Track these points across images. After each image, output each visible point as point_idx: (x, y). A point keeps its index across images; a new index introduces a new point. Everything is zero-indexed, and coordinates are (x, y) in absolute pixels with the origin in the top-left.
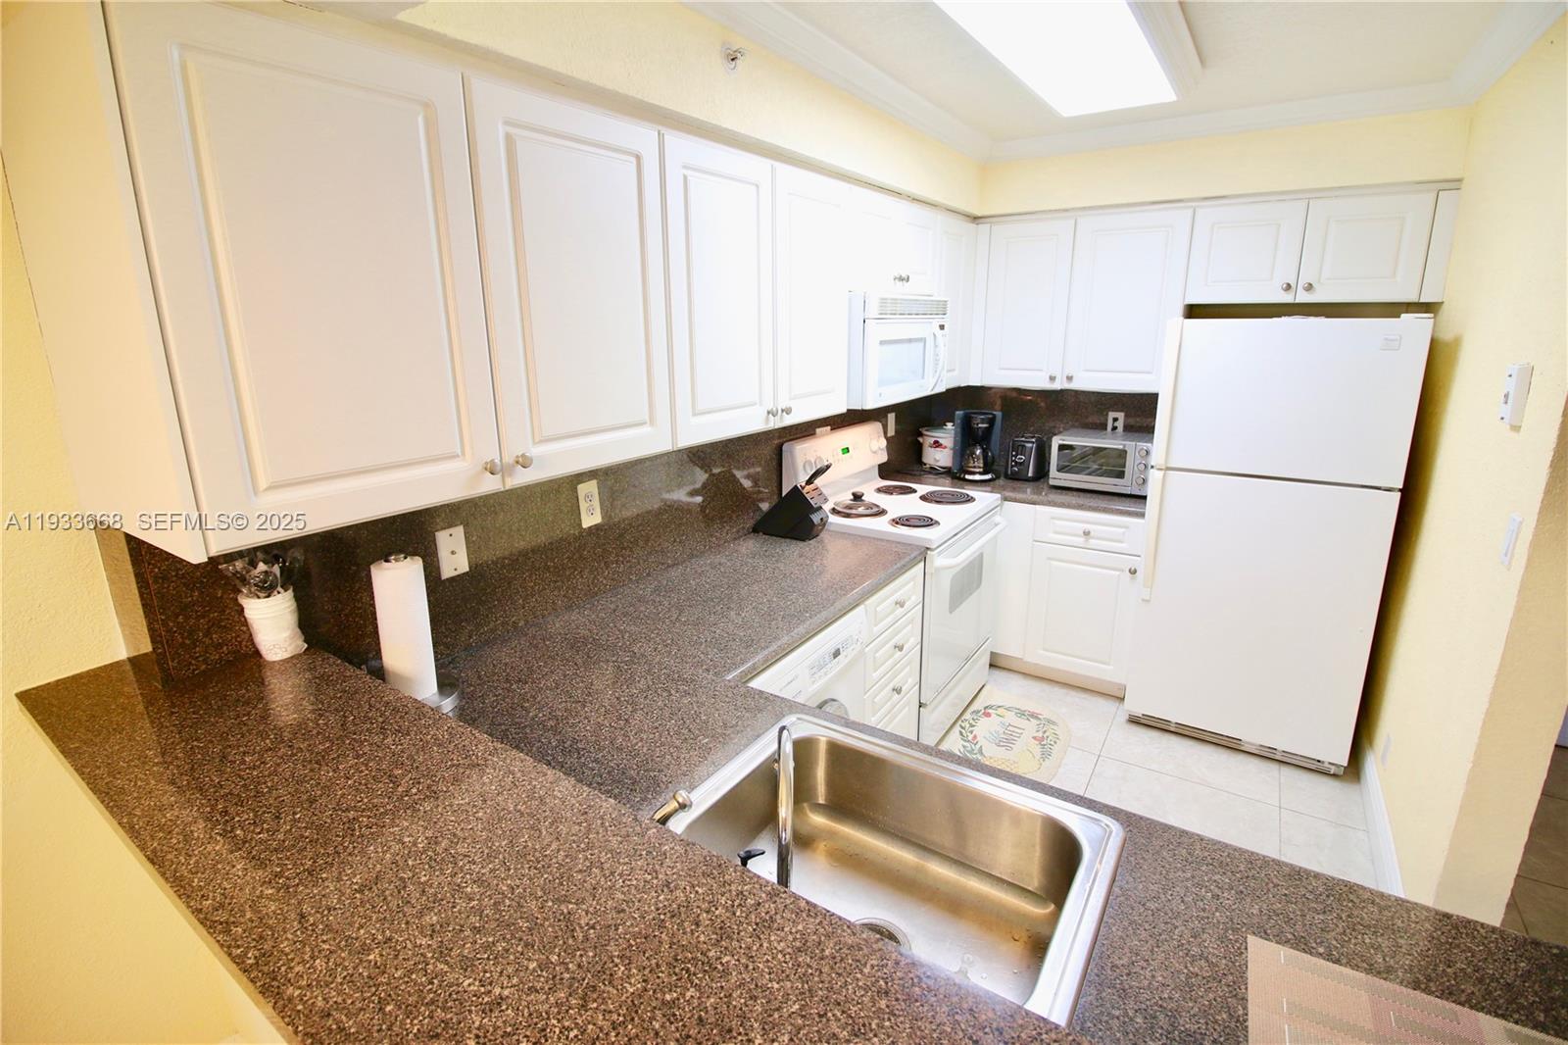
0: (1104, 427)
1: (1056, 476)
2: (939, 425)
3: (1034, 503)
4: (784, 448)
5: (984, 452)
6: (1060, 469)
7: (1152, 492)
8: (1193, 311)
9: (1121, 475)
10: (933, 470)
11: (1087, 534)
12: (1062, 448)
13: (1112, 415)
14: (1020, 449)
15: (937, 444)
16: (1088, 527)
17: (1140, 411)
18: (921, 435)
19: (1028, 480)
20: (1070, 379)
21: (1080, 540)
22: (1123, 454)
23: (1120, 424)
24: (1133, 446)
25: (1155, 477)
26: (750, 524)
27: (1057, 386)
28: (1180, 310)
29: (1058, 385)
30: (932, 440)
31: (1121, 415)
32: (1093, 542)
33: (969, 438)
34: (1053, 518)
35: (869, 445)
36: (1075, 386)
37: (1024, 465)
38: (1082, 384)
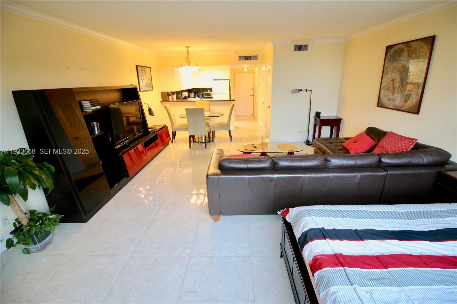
1: (205, 96)
2: (191, 92)
4: (182, 93)
5: (197, 95)
7: (213, 97)
8: (214, 80)
9: (210, 96)
12: (205, 94)
13: (208, 91)
14: (200, 94)
15: (192, 95)
17: (211, 89)
22: (210, 93)
24: (211, 93)
25: (213, 94)
29: (203, 88)
33: (196, 93)
36: (205, 87)
38: (206, 87)
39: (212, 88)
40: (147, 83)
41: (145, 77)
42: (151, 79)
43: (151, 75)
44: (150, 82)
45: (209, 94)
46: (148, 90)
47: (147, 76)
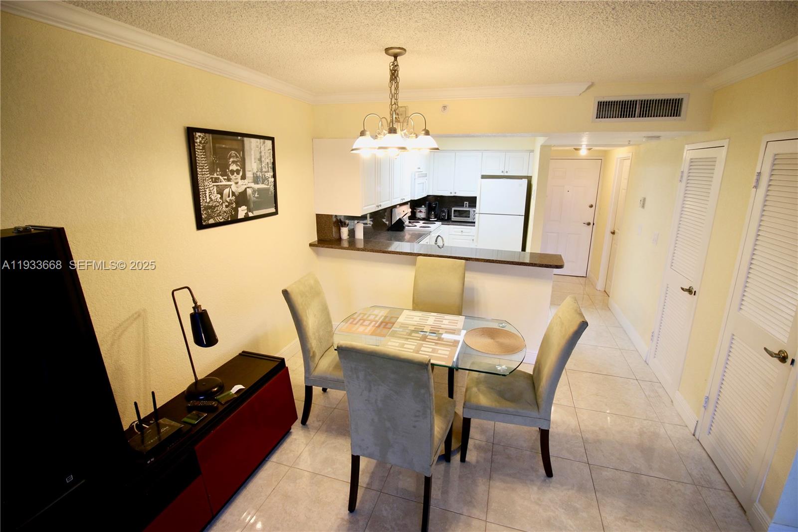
0: (464, 206)
1: (453, 218)
2: (420, 206)
3: (449, 225)
4: (393, 210)
5: (435, 213)
6: (455, 216)
7: (476, 221)
8: (483, 177)
9: (469, 217)
10: (419, 219)
11: (462, 231)
12: (454, 210)
13: (465, 203)
14: (443, 212)
15: (420, 212)
16: (462, 230)
17: (472, 201)
18: (415, 209)
19: (446, 220)
20: (455, 193)
21: (460, 234)
22: (469, 211)
23: (467, 205)
24: (471, 210)
25: (477, 215)
26: (387, 229)
27: (452, 195)
28: (480, 176)
30: (419, 210)
31: (467, 203)
32: (464, 234)
33: (430, 209)
34: (454, 228)
35: (407, 210)
37: (445, 216)
38: (458, 194)
39: (475, 198)
40: (249, 191)
41: (238, 172)
42: (274, 176)
43: (274, 163)
44: (268, 190)
45: (466, 214)
46: (251, 215)
47: (248, 167)
